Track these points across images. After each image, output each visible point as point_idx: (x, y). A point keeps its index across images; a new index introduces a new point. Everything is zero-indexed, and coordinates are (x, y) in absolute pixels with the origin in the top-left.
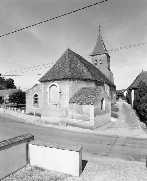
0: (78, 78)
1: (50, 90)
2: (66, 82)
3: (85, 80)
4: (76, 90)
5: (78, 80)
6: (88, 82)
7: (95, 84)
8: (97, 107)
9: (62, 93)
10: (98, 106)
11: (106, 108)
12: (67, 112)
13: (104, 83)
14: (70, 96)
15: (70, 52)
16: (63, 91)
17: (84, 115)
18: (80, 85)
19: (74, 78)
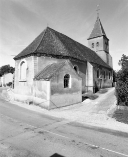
0: (46, 54)
1: (21, 67)
2: (33, 57)
3: (57, 56)
4: (44, 66)
5: (46, 56)
6: (60, 58)
7: (70, 61)
8: (55, 83)
9: (29, 69)
10: (58, 82)
11: (72, 86)
12: (32, 89)
13: (88, 62)
14: (35, 72)
15: (49, 30)
16: (29, 67)
17: (43, 92)
18: (49, 62)
19: (41, 54)
